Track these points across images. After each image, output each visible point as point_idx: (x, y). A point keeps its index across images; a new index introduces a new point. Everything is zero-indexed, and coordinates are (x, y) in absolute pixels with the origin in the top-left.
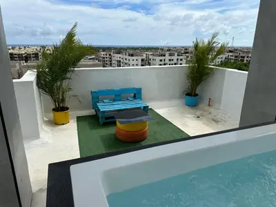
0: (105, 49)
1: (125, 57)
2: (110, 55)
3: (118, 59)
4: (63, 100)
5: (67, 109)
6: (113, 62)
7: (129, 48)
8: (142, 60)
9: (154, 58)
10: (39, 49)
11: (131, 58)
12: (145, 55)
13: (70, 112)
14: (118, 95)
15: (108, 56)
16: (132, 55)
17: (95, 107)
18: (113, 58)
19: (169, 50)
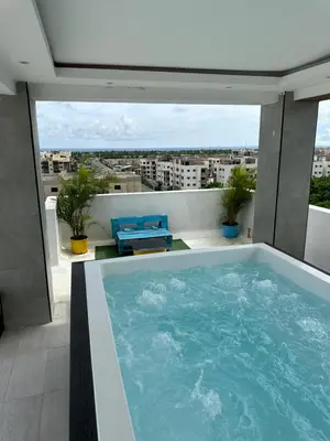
0: (146, 154)
1: (176, 166)
2: (153, 163)
3: (166, 169)
4: (82, 228)
5: (86, 237)
6: (158, 174)
7: (183, 152)
8: (203, 170)
9: (222, 166)
10: (49, 155)
11: (186, 168)
12: (207, 163)
13: (88, 242)
14: (141, 224)
15: (150, 165)
16: (187, 164)
17: (115, 236)
18: (158, 168)
19: (248, 154)
